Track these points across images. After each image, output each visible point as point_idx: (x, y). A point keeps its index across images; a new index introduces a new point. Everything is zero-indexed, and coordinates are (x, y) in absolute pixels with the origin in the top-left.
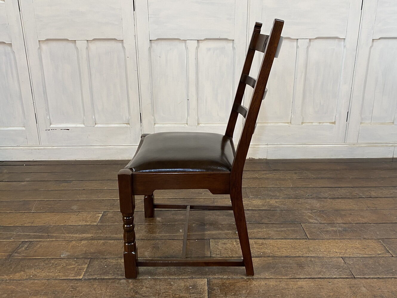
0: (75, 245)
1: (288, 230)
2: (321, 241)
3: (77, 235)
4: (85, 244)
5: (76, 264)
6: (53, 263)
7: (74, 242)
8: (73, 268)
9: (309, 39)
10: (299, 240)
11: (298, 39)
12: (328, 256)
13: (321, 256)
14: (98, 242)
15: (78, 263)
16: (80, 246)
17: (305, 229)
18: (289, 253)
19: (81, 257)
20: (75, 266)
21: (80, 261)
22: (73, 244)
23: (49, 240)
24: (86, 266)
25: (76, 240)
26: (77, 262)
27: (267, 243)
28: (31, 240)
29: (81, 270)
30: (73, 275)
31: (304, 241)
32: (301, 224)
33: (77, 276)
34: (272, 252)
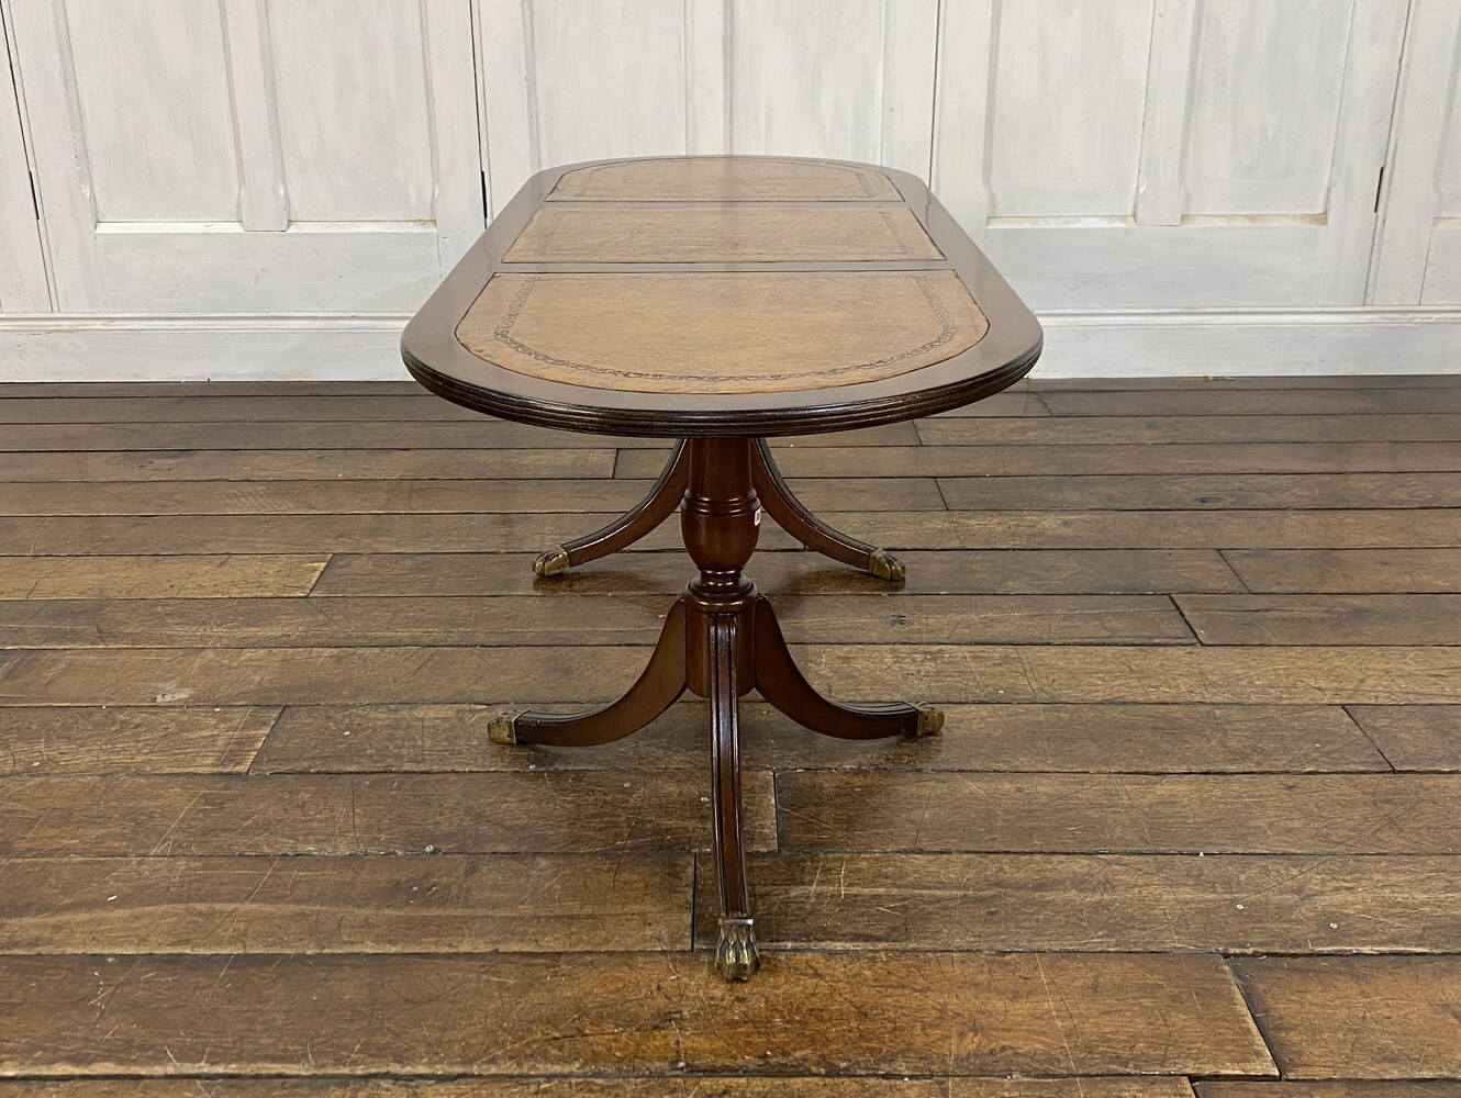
0: (216, 664)
1: (1115, 615)
2: (1257, 651)
3: (222, 631)
4: (257, 660)
5: (222, 726)
6: (125, 722)
7: (211, 655)
8: (208, 737)
10: (1161, 649)
12: (1286, 702)
13: (1254, 699)
14: (315, 655)
15: (231, 720)
16: (237, 667)
17: (1185, 613)
18: (1118, 691)
19: (241, 703)
20: (215, 733)
21: (240, 715)
22: (206, 660)
23: (103, 646)
24: (261, 732)
25: (218, 645)
26: (224, 721)
27: (1023, 656)
28: (26, 647)
29: (242, 743)
30: (210, 761)
31: (1181, 653)
32: (1169, 595)
33: (225, 766)
34: (1046, 688)
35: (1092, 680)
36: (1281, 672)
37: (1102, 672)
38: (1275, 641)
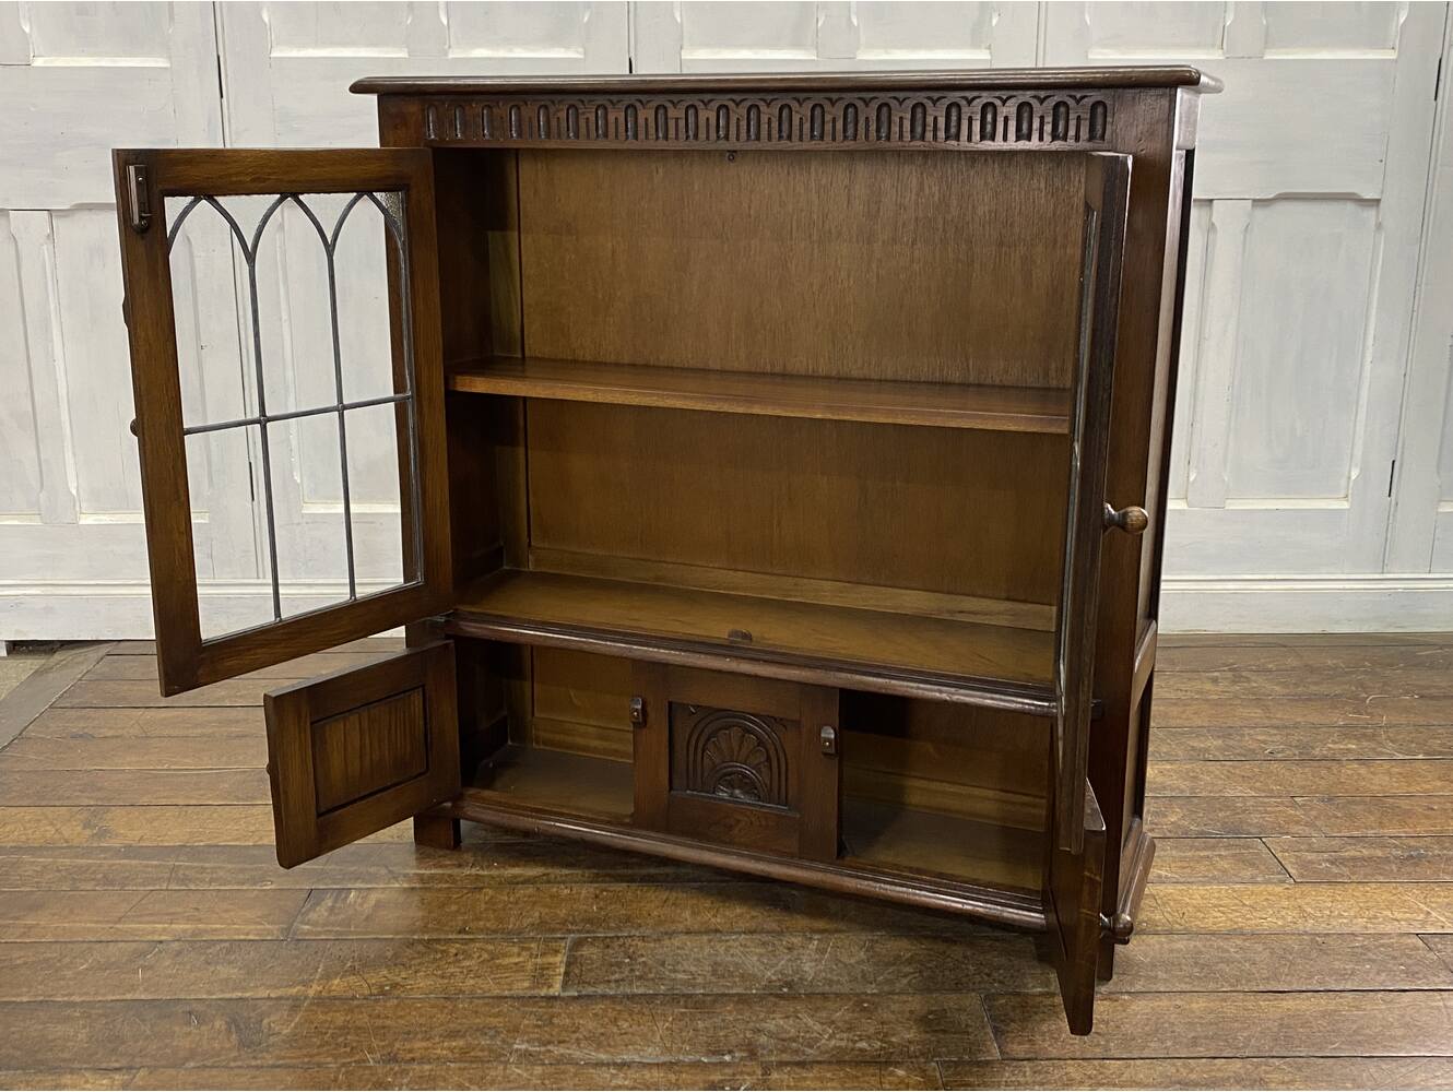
0: (498, 901)
1: (1220, 855)
2: (1339, 887)
3: (494, 872)
5: (524, 953)
7: (490, 892)
8: (516, 964)
9: (1254, 200)
10: (1264, 886)
11: (1211, 201)
12: (1371, 931)
13: (1345, 929)
14: (574, 892)
15: (529, 950)
16: (517, 903)
17: (1279, 855)
18: (1236, 923)
19: (531, 935)
20: (521, 959)
21: (534, 945)
23: (397, 885)
24: (558, 958)
25: (494, 884)
26: (523, 949)
27: (1154, 892)
28: (335, 887)
29: (548, 968)
30: (526, 984)
31: (1280, 889)
32: (1260, 838)
33: (541, 989)
34: (1179, 920)
35: (1215, 914)
36: (1361, 905)
37: (1221, 906)
38: (1354, 878)
